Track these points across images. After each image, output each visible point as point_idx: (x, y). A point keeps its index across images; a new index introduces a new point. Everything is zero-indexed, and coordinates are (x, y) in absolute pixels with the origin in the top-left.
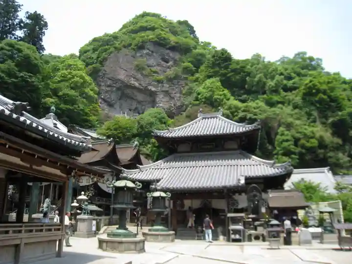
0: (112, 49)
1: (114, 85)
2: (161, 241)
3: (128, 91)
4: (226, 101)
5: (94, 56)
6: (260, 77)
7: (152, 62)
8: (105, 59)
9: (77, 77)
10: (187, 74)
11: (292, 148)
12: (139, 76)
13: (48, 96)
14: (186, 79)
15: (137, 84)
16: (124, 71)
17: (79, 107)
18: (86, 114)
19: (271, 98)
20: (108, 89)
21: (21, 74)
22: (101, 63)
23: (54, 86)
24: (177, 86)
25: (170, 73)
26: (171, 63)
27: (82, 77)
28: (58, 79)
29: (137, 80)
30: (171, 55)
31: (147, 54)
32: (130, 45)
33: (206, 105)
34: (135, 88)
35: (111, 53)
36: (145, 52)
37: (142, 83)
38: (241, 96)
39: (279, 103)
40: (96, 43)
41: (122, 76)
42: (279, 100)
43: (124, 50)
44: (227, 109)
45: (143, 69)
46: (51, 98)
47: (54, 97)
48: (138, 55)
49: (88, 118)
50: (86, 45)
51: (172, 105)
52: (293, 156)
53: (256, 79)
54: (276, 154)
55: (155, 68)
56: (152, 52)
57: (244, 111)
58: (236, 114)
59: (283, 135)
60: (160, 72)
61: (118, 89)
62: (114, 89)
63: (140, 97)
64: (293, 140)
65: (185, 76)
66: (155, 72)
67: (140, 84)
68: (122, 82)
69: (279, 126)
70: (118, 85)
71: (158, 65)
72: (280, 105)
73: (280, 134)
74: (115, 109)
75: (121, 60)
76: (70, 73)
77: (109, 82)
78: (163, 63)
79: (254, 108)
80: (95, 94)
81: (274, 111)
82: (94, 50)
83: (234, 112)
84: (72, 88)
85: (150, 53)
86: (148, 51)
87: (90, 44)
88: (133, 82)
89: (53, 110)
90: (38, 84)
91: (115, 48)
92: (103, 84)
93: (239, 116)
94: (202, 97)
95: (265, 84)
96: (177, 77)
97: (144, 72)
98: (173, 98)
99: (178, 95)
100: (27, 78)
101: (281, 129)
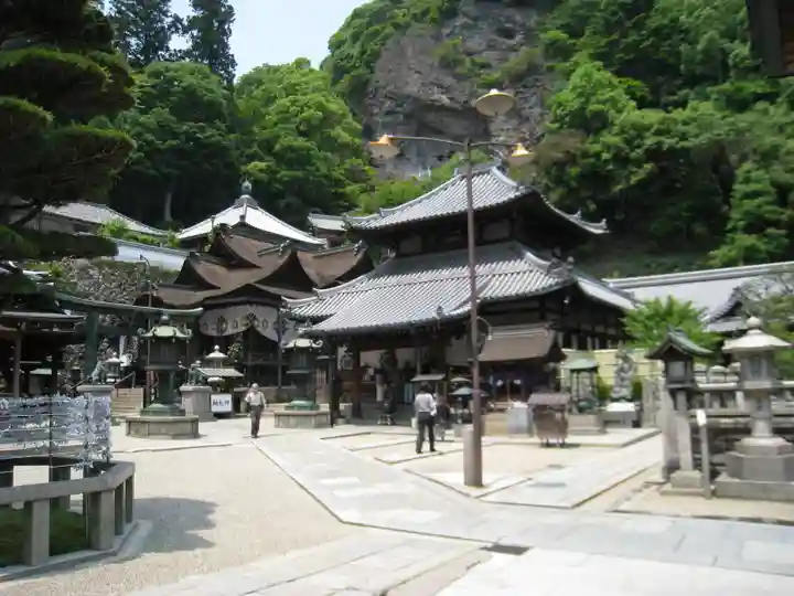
0: (389, 30)
1: (399, 109)
2: (296, 426)
3: (431, 117)
4: (616, 115)
5: (355, 51)
6: (711, 40)
7: (475, 42)
8: (376, 55)
9: (310, 108)
10: (554, 57)
11: (770, 210)
12: (449, 81)
13: (251, 158)
14: (551, 69)
15: (445, 99)
16: (416, 76)
17: (318, 170)
18: (338, 183)
19: (739, 90)
20: (388, 119)
21: (185, 128)
22: (368, 65)
23: (266, 134)
24: (532, 90)
25: (516, 61)
26: (519, 38)
27: (320, 107)
28: (271, 118)
29: (446, 90)
30: (518, 18)
31: (465, 27)
32: (425, 13)
33: (572, 130)
34: (442, 108)
35: (387, 37)
36: (460, 21)
37: (456, 94)
38: (674, 94)
39: (758, 97)
40: (357, 22)
41: (413, 87)
42: (759, 91)
43: (416, 27)
44: (617, 134)
45: (457, 62)
46: (261, 160)
47: (267, 158)
48: (446, 31)
49: (341, 190)
50: (341, 30)
51: (527, 136)
52: (771, 230)
53: (699, 47)
54: (730, 231)
55: (484, 54)
56: (475, 19)
57: (659, 133)
58: (636, 143)
59: (747, 181)
60: (494, 63)
61: (408, 116)
62: (401, 117)
63: (457, 126)
64: (773, 190)
65: (549, 64)
66: (484, 66)
67: (451, 99)
68: (416, 100)
69: (744, 158)
70: (407, 107)
71: (491, 47)
72: (760, 105)
73: (740, 179)
74: (409, 159)
75: (410, 52)
76: (293, 103)
77: (388, 104)
78: (502, 40)
79: (685, 123)
80: (355, 137)
81: (733, 124)
82: (355, 37)
83: (634, 138)
84: (302, 134)
85: (471, 22)
86: (465, 19)
87: (348, 25)
88: (436, 97)
89: (247, 187)
90: (220, 138)
91: (397, 26)
92: (376, 111)
93: (645, 147)
94: (565, 112)
95: (725, 53)
96: (532, 69)
97: (459, 70)
98: (528, 119)
99: (537, 110)
100: (195, 133)
101: (747, 166)
